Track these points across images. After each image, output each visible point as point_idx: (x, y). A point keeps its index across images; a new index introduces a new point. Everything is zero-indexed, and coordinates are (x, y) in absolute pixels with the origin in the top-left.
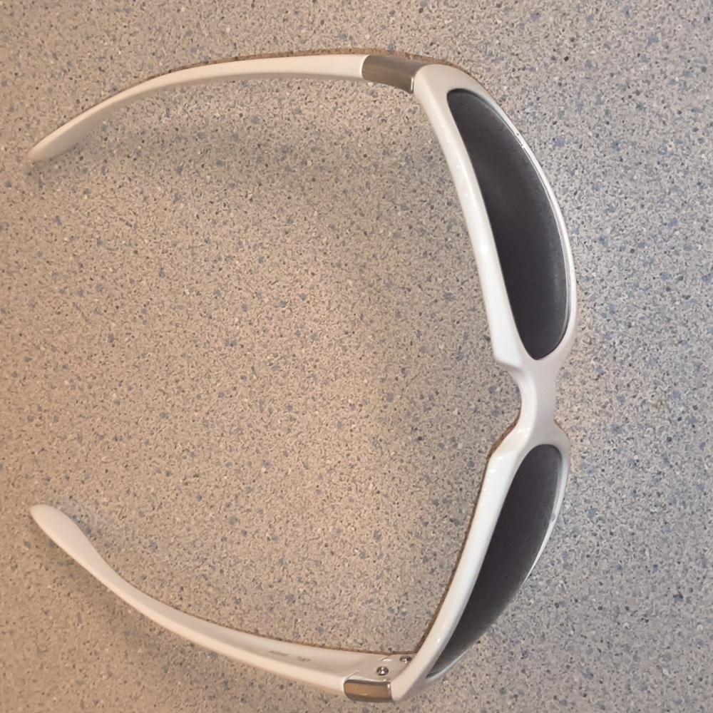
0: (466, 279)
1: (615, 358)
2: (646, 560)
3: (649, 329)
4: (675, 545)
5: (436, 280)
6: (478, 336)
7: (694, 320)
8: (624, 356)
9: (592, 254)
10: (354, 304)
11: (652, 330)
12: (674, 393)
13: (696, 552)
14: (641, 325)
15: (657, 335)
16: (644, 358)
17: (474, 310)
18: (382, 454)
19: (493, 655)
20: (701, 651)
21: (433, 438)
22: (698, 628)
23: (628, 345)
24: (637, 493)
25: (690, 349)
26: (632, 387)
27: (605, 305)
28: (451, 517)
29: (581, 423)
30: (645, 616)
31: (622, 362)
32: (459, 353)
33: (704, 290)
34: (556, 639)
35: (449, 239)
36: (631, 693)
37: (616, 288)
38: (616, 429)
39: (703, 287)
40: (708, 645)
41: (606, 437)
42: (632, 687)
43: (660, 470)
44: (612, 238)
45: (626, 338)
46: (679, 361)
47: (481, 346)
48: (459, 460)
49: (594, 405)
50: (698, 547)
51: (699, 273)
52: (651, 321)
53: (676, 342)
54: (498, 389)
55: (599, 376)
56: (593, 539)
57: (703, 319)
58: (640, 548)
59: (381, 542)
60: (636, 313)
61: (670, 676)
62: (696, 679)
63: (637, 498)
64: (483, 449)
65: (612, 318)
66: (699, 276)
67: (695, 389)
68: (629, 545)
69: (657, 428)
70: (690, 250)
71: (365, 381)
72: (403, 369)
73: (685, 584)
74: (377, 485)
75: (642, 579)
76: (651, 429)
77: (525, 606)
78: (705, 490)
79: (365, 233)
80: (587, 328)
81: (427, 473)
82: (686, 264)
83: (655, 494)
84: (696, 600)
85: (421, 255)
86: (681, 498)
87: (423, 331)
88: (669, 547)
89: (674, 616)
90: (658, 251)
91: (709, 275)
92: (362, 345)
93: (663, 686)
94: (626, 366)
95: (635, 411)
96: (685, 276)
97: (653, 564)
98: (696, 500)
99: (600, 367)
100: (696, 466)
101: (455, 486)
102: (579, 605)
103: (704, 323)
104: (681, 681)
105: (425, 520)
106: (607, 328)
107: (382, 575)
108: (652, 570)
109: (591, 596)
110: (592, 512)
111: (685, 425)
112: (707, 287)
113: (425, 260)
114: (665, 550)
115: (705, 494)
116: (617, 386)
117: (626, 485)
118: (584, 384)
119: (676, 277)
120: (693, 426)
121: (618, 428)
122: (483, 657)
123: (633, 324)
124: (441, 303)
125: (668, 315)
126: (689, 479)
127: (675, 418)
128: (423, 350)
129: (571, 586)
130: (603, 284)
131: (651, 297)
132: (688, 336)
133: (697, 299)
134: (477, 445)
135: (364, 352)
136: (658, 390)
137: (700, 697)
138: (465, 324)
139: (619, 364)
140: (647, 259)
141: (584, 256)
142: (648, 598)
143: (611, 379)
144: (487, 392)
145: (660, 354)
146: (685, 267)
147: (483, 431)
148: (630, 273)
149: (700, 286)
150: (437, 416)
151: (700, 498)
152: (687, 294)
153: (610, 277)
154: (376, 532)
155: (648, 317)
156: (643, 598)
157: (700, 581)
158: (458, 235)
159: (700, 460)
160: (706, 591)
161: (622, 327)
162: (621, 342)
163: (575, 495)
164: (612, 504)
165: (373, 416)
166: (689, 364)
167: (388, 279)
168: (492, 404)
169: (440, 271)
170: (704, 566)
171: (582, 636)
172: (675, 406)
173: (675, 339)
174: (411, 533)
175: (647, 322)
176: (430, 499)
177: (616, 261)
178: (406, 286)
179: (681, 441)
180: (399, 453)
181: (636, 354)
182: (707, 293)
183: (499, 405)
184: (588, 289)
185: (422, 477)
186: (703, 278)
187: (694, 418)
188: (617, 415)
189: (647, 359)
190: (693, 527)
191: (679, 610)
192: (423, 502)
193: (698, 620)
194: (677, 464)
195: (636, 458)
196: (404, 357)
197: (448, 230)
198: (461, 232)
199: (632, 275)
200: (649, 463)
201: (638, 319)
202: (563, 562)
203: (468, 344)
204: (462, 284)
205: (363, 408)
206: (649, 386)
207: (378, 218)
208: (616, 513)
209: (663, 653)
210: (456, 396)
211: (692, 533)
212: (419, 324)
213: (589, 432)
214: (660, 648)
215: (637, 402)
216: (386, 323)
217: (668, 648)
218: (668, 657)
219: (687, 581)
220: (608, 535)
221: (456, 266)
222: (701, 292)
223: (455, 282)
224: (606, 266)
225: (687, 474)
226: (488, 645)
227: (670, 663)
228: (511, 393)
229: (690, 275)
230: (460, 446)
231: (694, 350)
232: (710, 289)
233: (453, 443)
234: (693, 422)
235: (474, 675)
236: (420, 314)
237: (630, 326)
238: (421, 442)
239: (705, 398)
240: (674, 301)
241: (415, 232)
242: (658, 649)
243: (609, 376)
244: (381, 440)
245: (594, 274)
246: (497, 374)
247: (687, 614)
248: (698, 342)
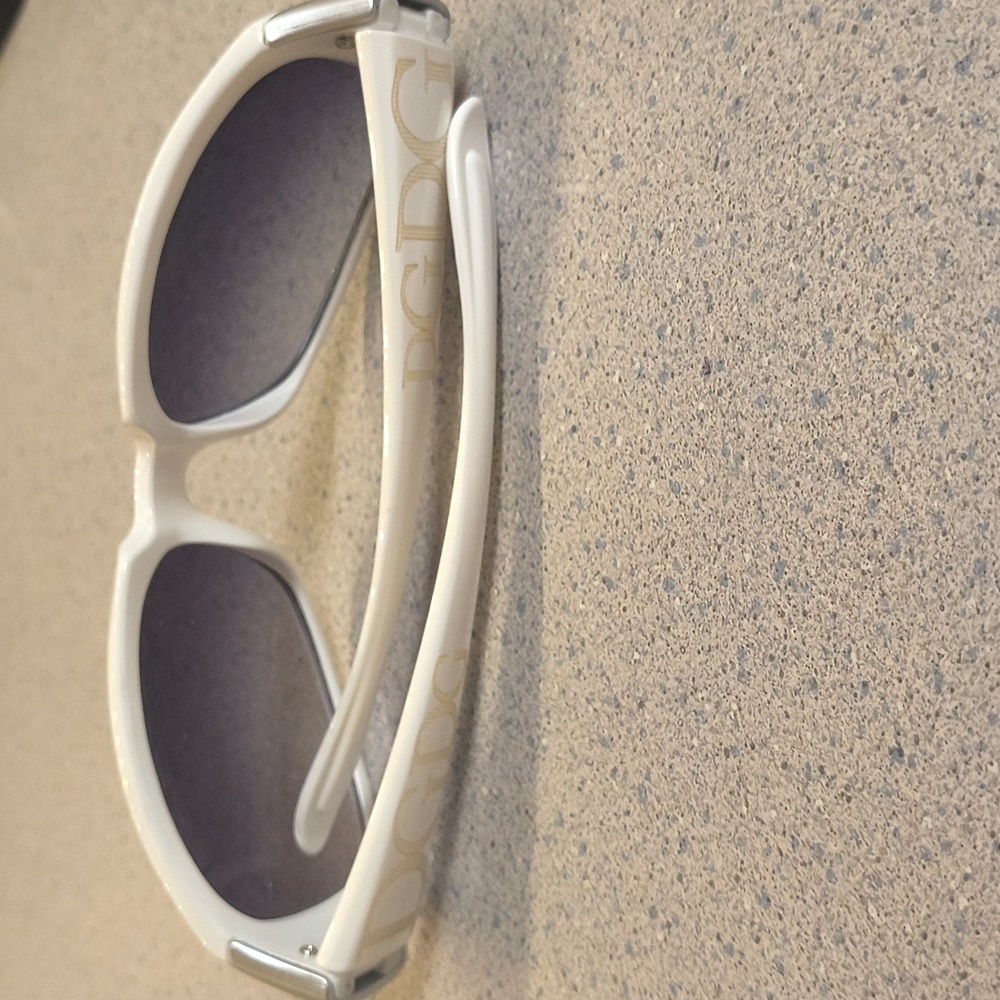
0: (637, 125)
1: (822, 254)
2: (851, 671)
3: (872, 188)
4: (895, 642)
5: (604, 131)
6: (648, 231)
7: (940, 160)
8: (836, 247)
9: (798, 48)
10: (512, 193)
11: (877, 190)
12: (905, 318)
13: (927, 659)
14: (861, 180)
15: (884, 198)
16: (864, 249)
17: (644, 182)
18: (532, 459)
19: (645, 840)
20: (927, 874)
21: (589, 428)
22: (924, 824)
23: (841, 225)
24: (844, 530)
25: (931, 223)
26: (844, 313)
27: (813, 147)
28: (604, 573)
29: (771, 390)
30: (847, 788)
31: (831, 262)
32: (625, 266)
33: (957, 93)
34: (723, 821)
35: (621, 55)
36: (821, 945)
37: (829, 110)
38: (819, 399)
39: (956, 88)
40: (937, 862)
41: (805, 415)
42: (822, 935)
43: (879, 482)
44: (827, 10)
45: (840, 211)
46: (914, 250)
47: (651, 249)
48: (617, 466)
49: (791, 352)
50: (930, 648)
51: (951, 57)
52: (876, 169)
53: (912, 210)
54: (669, 330)
55: (799, 292)
56: (779, 624)
57: (954, 156)
58: (843, 647)
59: (525, 618)
60: (854, 157)
61: (880, 923)
62: (918, 937)
63: (843, 541)
64: (647, 448)
65: (821, 174)
66: (951, 65)
67: (937, 307)
68: (829, 638)
69: (878, 392)
70: (939, 10)
71: (519, 329)
72: (561, 303)
73: (908, 727)
74: (524, 514)
75: (844, 710)
76: (867, 396)
77: (686, 751)
78: (944, 524)
79: (529, 65)
80: (787, 198)
81: (579, 492)
82: (932, 40)
83: (869, 533)
84: (922, 763)
85: (588, 92)
86: (908, 542)
87: (584, 230)
88: (886, 646)
89: (889, 794)
90: (891, 22)
91: (967, 58)
92: (518, 264)
93: (867, 940)
94: (836, 268)
95: (847, 361)
96: (930, 67)
97: (862, 679)
98: (930, 548)
99: (801, 275)
100: (933, 473)
101: (611, 516)
102: (756, 755)
103: (955, 164)
104: (895, 934)
105: (574, 579)
106: (814, 194)
107: (524, 675)
108: (859, 693)
109: (773, 740)
110: (780, 568)
111: (918, 386)
112: (963, 86)
113: (592, 98)
114: (880, 653)
115: (944, 534)
116: (823, 311)
117: (828, 512)
118: (779, 310)
119: (916, 72)
120: (932, 387)
121: (821, 396)
122: (631, 842)
123: (850, 180)
124: (608, 174)
125: (901, 156)
126: (920, 499)
127: (905, 372)
128: (583, 265)
129: (747, 716)
130: (812, 105)
131: (879, 119)
132: (931, 194)
133: (945, 112)
134: (640, 437)
135: (519, 276)
136: (881, 314)
137: (921, 974)
138: (633, 211)
139: (827, 266)
140: (875, 43)
141: (788, 53)
142: (851, 751)
143: (816, 296)
144: (655, 336)
145: (887, 240)
146: (931, 48)
147: (647, 411)
148: (850, 76)
149: (953, 85)
150: (595, 386)
151: (936, 542)
152: (931, 105)
153: (821, 90)
154: (520, 598)
155: (873, 163)
156: (844, 750)
157: (930, 722)
158: (632, 45)
159: (939, 459)
160: (939, 745)
161: (835, 187)
162: (832, 220)
163: (759, 533)
164: (808, 552)
165: (524, 390)
166: (931, 255)
167: (551, 141)
168: (660, 360)
169: (608, 115)
170: (939, 691)
171: (758, 819)
172: (905, 347)
173: (910, 203)
174: (558, 602)
175: (870, 173)
176: (581, 541)
177: (831, 55)
178: (570, 151)
179: (912, 421)
180: (550, 457)
181: (853, 241)
182: (961, 98)
183: (669, 361)
184: (790, 119)
185: (574, 500)
186: (956, 66)
187: (932, 368)
188: (821, 369)
189: (868, 251)
190: (923, 604)
191: (897, 781)
192: (573, 546)
193: (925, 807)
194: (903, 468)
195: (844, 457)
196: (562, 282)
197: (621, 39)
198: (635, 39)
199: (850, 82)
200: (863, 468)
201: (857, 169)
202: (737, 667)
203: (636, 248)
204: (633, 135)
205: (515, 375)
206: (868, 307)
207: (543, 33)
208: (813, 573)
209: (870, 870)
210: (618, 348)
211: (921, 616)
212: (581, 217)
213: (782, 406)
214: (867, 859)
215: (849, 341)
216: (545, 223)
217: (878, 860)
218: (876, 881)
219: (911, 719)
220: (801, 617)
221: (627, 102)
222: (954, 98)
223: (625, 133)
224: (817, 68)
225: (918, 490)
226: (638, 820)
227: (880, 893)
228: (683, 337)
229: (937, 63)
230: (619, 441)
231: (938, 223)
232: (966, 90)
233: (612, 436)
234: (930, 376)
235: (620, 877)
236: (583, 199)
237: (845, 186)
238: (575, 435)
239: (952, 325)
240: (911, 123)
241: (583, 51)
242: (862, 860)
243: (812, 291)
244: (531, 434)
245: (800, 88)
246: (669, 302)
247: (907, 791)
248: (945, 207)
